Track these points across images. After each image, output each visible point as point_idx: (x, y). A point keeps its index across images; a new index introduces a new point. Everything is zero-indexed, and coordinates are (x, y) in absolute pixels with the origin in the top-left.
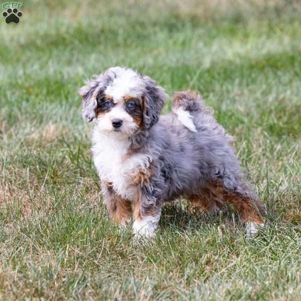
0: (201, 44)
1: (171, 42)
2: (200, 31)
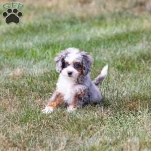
0: (85, 30)
1: (72, 30)
2: (85, 24)
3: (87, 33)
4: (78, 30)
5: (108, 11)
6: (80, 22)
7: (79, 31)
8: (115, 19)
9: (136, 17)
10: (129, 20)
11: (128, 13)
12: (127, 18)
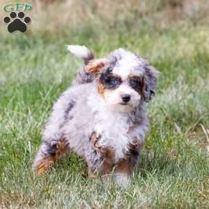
3: (57, 66)
4: (36, 60)
5: (102, 19)
6: (40, 42)
7: (39, 62)
8: (117, 36)
9: (162, 33)
10: (147, 37)
11: (144, 23)
12: (142, 34)
